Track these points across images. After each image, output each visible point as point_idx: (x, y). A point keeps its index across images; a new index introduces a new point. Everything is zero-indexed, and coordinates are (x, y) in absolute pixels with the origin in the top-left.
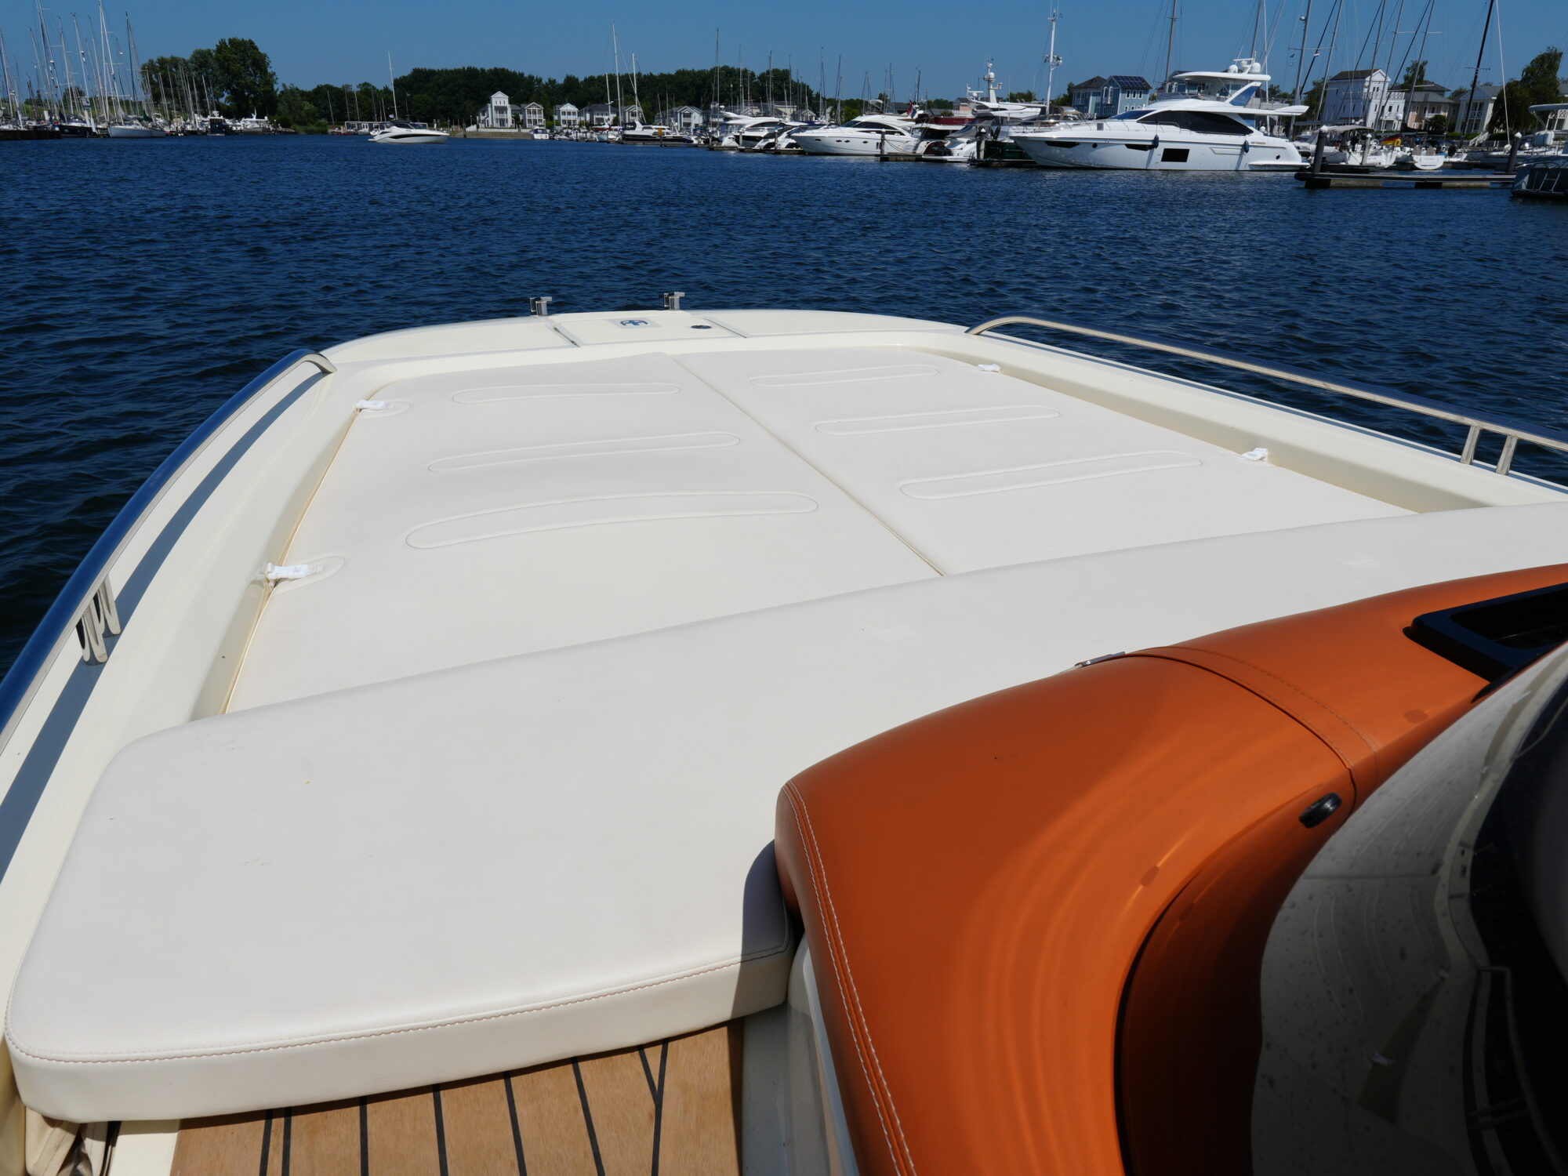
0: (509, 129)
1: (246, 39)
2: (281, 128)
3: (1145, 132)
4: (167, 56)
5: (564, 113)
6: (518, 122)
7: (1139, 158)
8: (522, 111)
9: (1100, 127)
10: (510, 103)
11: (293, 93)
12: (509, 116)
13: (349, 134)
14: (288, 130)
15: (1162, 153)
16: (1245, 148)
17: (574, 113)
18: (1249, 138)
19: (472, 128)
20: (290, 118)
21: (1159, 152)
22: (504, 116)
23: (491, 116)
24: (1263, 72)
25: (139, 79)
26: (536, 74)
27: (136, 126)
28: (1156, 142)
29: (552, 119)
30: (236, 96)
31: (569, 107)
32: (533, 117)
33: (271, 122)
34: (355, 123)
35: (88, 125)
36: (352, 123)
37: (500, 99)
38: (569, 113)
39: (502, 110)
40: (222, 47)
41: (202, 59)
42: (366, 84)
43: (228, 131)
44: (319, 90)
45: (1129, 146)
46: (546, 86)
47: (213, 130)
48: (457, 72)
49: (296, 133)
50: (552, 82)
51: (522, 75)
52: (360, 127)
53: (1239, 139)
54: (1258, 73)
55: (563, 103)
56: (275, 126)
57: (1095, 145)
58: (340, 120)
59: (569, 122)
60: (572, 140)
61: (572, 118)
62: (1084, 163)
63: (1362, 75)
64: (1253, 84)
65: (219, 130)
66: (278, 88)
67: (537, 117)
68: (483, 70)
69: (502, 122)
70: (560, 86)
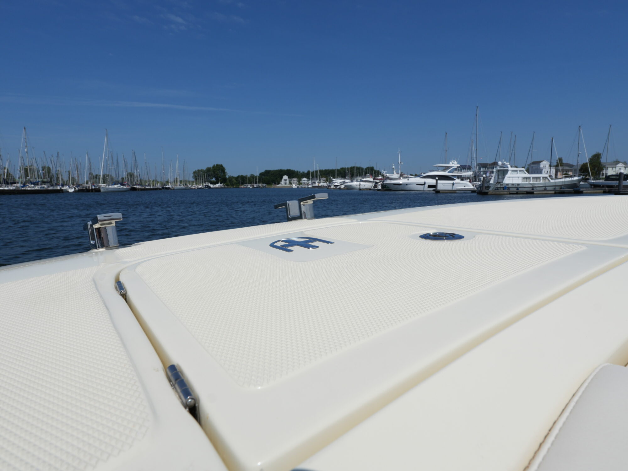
0: (288, 185)
1: (220, 164)
2: (226, 187)
3: (422, 181)
4: (200, 169)
5: (303, 181)
6: (290, 183)
7: (421, 188)
8: (292, 180)
9: (408, 180)
10: (289, 178)
11: (231, 178)
12: (288, 182)
13: (245, 188)
14: (228, 187)
15: (427, 186)
16: (453, 184)
17: (306, 181)
18: (454, 182)
19: (278, 186)
20: (229, 184)
21: (426, 185)
22: (286, 182)
23: (283, 182)
24: (458, 164)
25: (192, 175)
26: (299, 170)
27: (182, 187)
28: (425, 183)
29: (300, 182)
30: (217, 179)
31: (305, 179)
32: (294, 182)
33: (223, 185)
34: (247, 185)
35: (170, 187)
36: (246, 185)
37: (285, 177)
38: (305, 181)
39: (286, 180)
40: (213, 167)
41: (208, 170)
42: (252, 175)
43: (210, 187)
44: (238, 177)
45: (417, 184)
46: (302, 174)
47: (206, 187)
48: (277, 171)
49: (230, 188)
50: (303, 172)
51: (294, 171)
52: (248, 186)
53: (451, 182)
54: (456, 164)
55: (303, 178)
56: (225, 186)
57: (407, 184)
58: (242, 184)
59: (305, 183)
60: (302, 188)
61: (305, 182)
62: (403, 189)
63: (539, 163)
64: (454, 167)
65: (207, 187)
66: (227, 177)
67: (296, 182)
68: (284, 170)
69: (286, 183)
70: (305, 173)
